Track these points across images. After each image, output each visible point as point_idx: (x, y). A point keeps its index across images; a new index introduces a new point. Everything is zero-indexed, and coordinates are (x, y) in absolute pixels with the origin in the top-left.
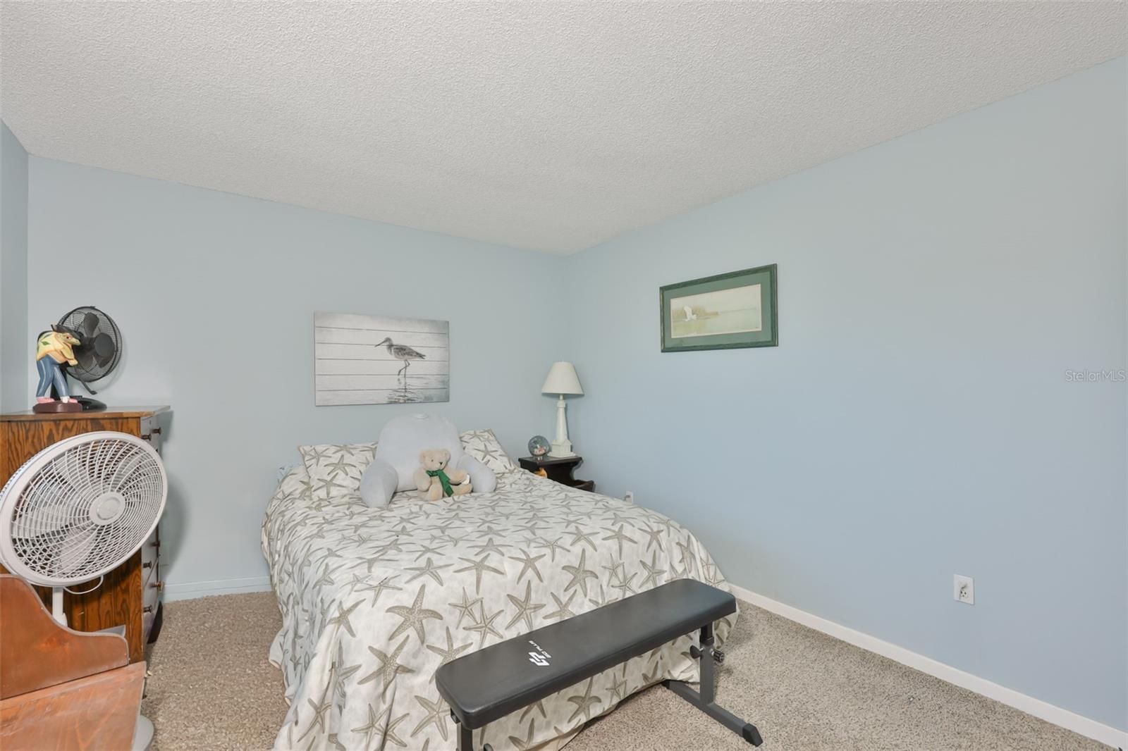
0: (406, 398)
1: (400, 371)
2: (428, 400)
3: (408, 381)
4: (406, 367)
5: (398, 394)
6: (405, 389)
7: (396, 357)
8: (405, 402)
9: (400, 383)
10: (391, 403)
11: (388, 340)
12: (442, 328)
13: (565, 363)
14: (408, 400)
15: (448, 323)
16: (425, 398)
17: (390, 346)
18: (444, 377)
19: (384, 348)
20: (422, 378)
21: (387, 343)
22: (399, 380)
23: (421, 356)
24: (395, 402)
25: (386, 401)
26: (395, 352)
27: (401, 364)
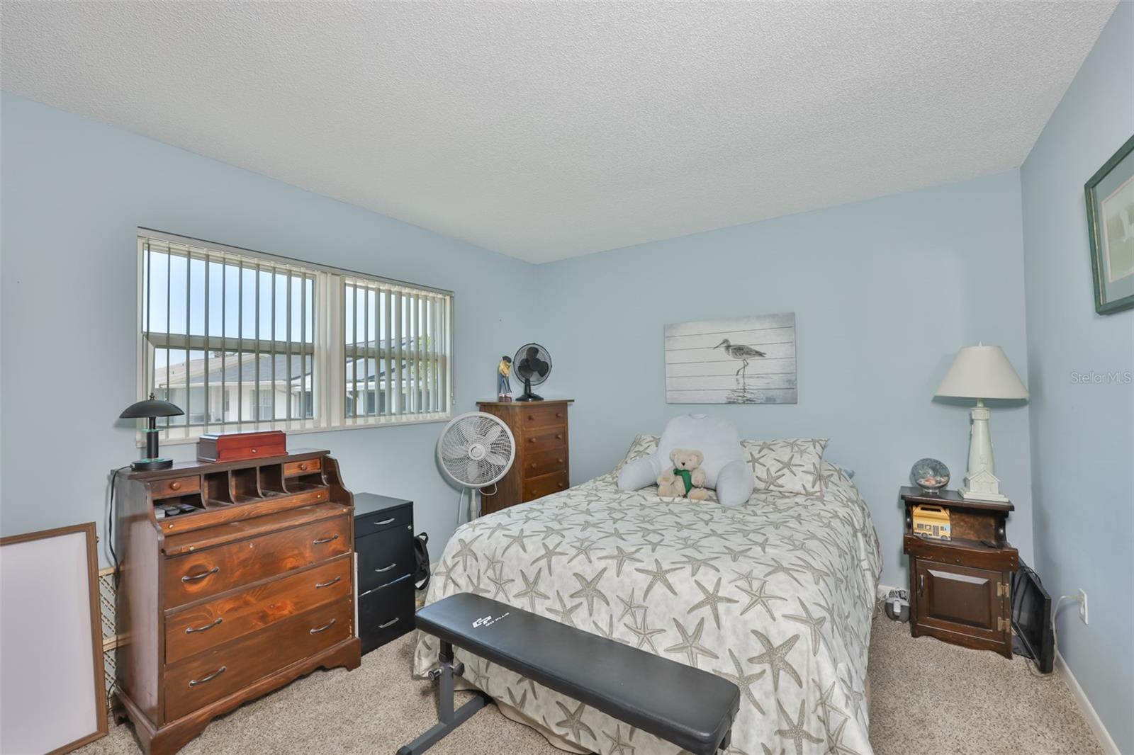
0: (745, 398)
1: (738, 372)
2: (770, 401)
3: (747, 380)
4: (744, 367)
5: (737, 394)
6: (744, 389)
7: (735, 358)
8: (744, 403)
9: (739, 383)
10: (730, 403)
11: (726, 341)
12: (787, 321)
13: (985, 348)
14: (747, 400)
15: (793, 314)
16: (767, 398)
17: (728, 347)
18: (789, 375)
19: (722, 349)
20: (762, 377)
21: (725, 345)
22: (737, 380)
23: (761, 354)
24: (734, 403)
25: (725, 401)
26: (733, 352)
27: (740, 364)
